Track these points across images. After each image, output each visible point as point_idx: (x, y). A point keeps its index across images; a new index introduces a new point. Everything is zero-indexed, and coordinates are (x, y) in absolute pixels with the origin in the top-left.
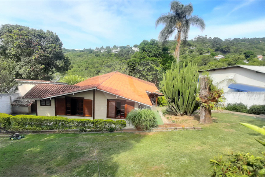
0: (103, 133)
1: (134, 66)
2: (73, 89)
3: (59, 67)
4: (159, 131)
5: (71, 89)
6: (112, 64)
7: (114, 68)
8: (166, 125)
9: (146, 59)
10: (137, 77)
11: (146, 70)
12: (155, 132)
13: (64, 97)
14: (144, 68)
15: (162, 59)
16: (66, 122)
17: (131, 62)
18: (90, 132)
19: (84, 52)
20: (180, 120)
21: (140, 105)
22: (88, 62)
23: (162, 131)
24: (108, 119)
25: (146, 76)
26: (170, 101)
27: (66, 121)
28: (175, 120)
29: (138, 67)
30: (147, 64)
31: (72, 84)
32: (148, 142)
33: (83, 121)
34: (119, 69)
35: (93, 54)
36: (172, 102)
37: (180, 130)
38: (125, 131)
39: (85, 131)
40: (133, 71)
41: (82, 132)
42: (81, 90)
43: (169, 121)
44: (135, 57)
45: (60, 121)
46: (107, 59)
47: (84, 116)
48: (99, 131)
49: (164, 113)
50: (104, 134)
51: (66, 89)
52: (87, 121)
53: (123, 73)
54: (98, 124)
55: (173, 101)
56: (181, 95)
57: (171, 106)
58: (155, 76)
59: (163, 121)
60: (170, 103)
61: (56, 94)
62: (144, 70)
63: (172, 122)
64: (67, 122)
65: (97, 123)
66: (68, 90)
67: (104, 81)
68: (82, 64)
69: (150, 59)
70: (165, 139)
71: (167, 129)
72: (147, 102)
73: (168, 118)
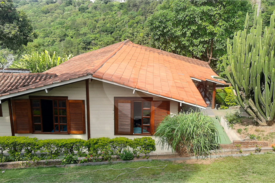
0: (110, 164)
1: (164, 28)
2: (45, 80)
3: (9, 38)
4: (224, 155)
5: (40, 80)
6: (114, 26)
7: (120, 33)
8: (237, 145)
9: (189, 11)
10: (169, 50)
11: (188, 33)
12: (217, 159)
13: (27, 97)
14: (185, 30)
15: (224, 8)
16: (36, 147)
17: (157, 19)
18: (85, 164)
19: (55, 3)
20: (265, 134)
21: (181, 105)
22: (65, 25)
23: (231, 155)
24: (118, 136)
25: (189, 46)
26: (244, 95)
27: (34, 145)
28: (256, 134)
29: (171, 29)
30: (192, 22)
31: (38, 71)
32: (203, 178)
33: (68, 142)
34: (131, 36)
35: (75, 6)
36: (248, 97)
37: (268, 153)
38: (154, 158)
39: (75, 161)
40: (161, 38)
41: (70, 163)
42: (62, 82)
43: (242, 136)
44: (164, 8)
45: (23, 145)
46: (104, 17)
47: (69, 134)
48: (103, 159)
49: (231, 122)
50: (115, 166)
51: (30, 81)
52: (77, 142)
53: (140, 43)
54: (98, 147)
55: (251, 94)
56: (266, 83)
57: (246, 106)
58: (208, 47)
59: (230, 138)
60: (243, 100)
61: (11, 92)
62: (184, 35)
63: (248, 138)
64: (38, 145)
65: (96, 146)
66: (33, 83)
67: (104, 62)
68: (52, 29)
69: (198, 10)
70: (237, 170)
71: (241, 152)
72: (195, 100)
73: (239, 131)
